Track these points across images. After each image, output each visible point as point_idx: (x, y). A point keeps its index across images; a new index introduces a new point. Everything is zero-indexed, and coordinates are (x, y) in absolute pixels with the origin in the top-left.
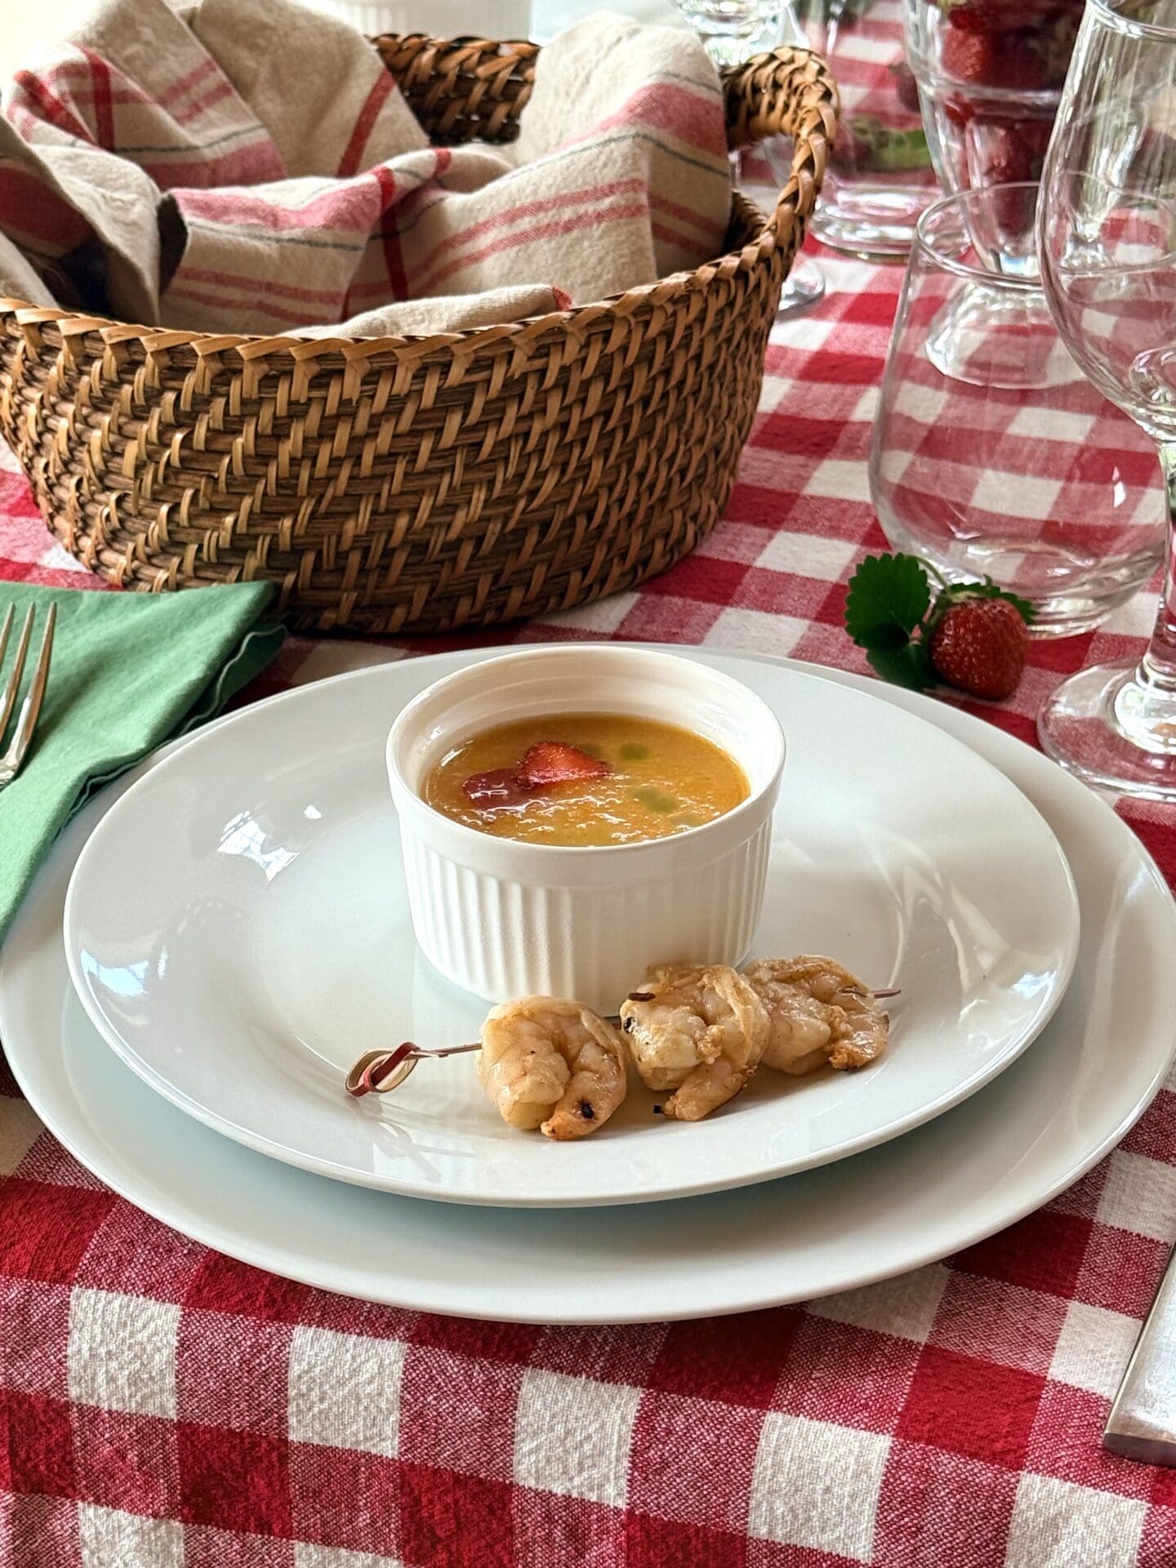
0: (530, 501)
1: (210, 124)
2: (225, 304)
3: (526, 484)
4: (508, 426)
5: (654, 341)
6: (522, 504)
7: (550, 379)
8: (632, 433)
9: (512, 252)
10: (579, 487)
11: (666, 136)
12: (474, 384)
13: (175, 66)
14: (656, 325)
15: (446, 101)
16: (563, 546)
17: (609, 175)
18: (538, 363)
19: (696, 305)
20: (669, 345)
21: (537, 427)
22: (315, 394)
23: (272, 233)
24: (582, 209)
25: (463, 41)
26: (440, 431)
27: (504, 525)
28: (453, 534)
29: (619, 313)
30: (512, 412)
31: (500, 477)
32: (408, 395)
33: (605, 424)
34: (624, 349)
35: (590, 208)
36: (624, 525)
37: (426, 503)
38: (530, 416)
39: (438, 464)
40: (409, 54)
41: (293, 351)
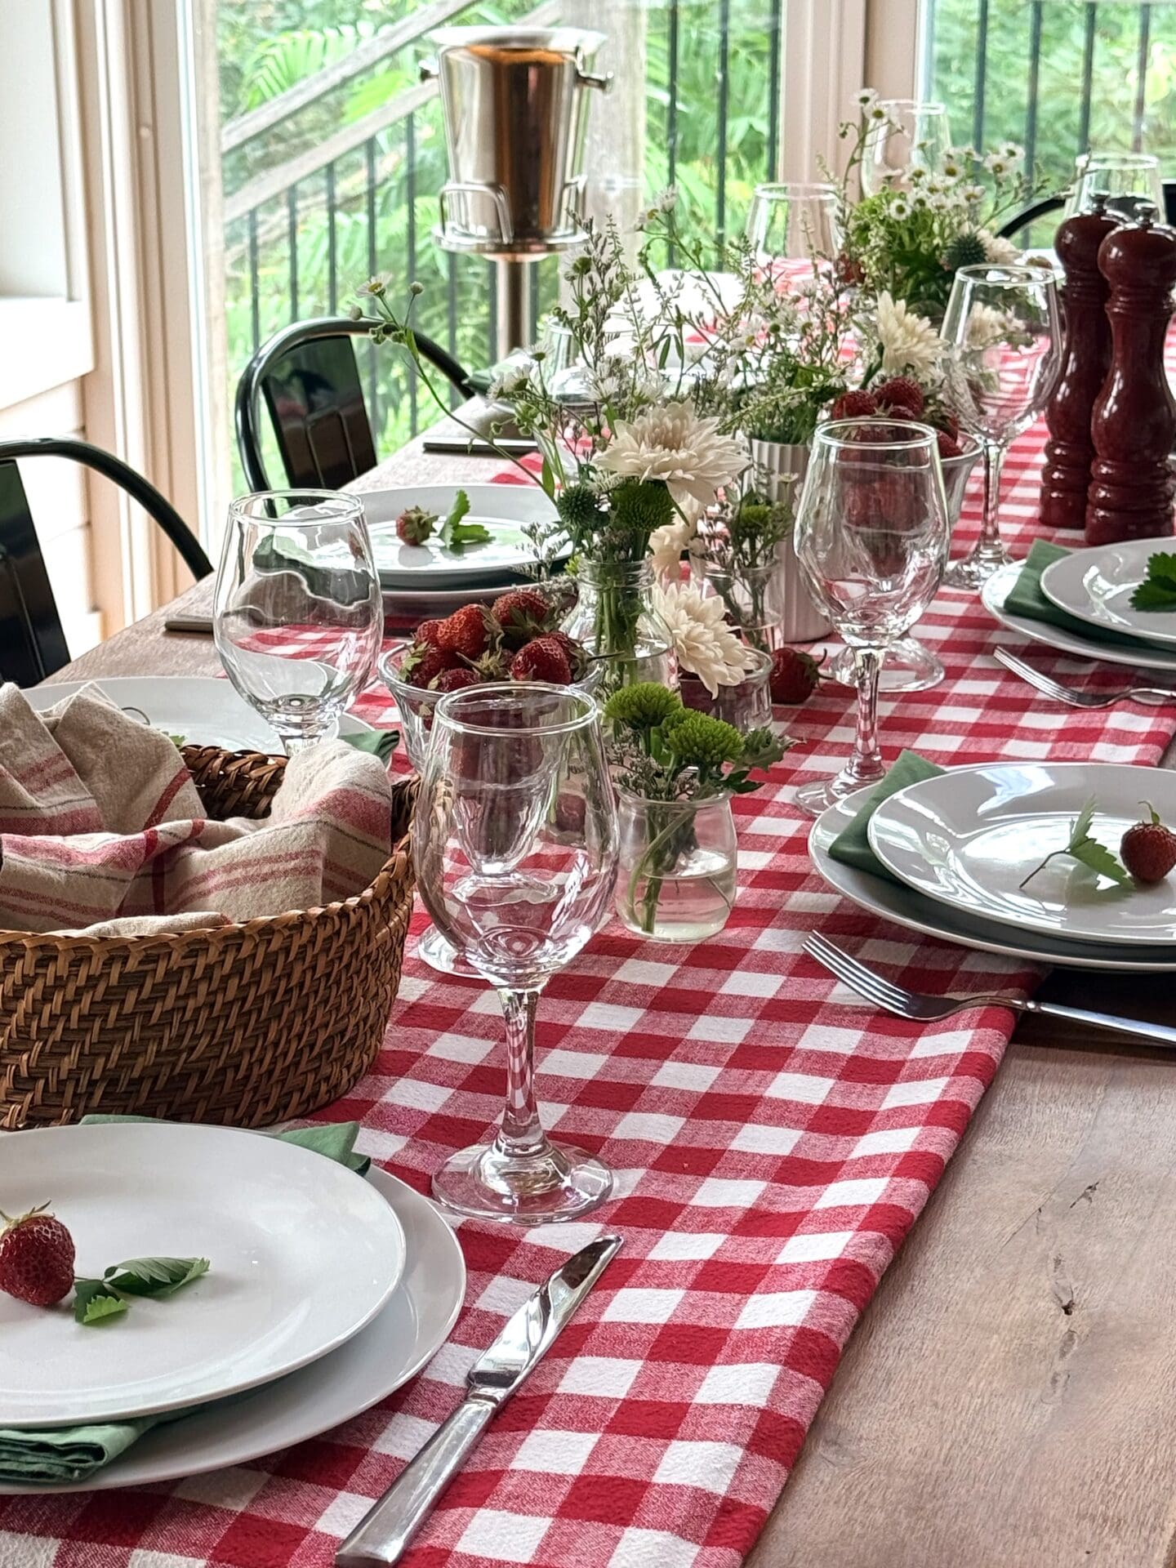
0: (189, 1055)
1: (55, 793)
2: (27, 912)
3: (186, 1042)
4: (170, 1003)
5: (276, 953)
6: (184, 1056)
7: (199, 973)
8: (264, 1015)
9: (227, 892)
10: (226, 1049)
11: (344, 825)
12: (146, 972)
13: (35, 755)
14: (276, 944)
15: (229, 791)
16: (217, 1088)
17: (295, 848)
18: (190, 961)
19: (307, 932)
20: (287, 956)
21: (192, 1004)
22: (40, 971)
23: (64, 867)
24: (275, 867)
25: (245, 753)
26: (123, 1002)
27: (172, 1070)
28: (136, 1074)
29: (247, 933)
30: (172, 992)
31: (167, 1036)
32: (101, 975)
33: (242, 1006)
34: (253, 956)
35: (281, 866)
36: (264, 1081)
37: (116, 1051)
38: (186, 996)
39: (123, 1023)
40: (206, 760)
41: (24, 941)
